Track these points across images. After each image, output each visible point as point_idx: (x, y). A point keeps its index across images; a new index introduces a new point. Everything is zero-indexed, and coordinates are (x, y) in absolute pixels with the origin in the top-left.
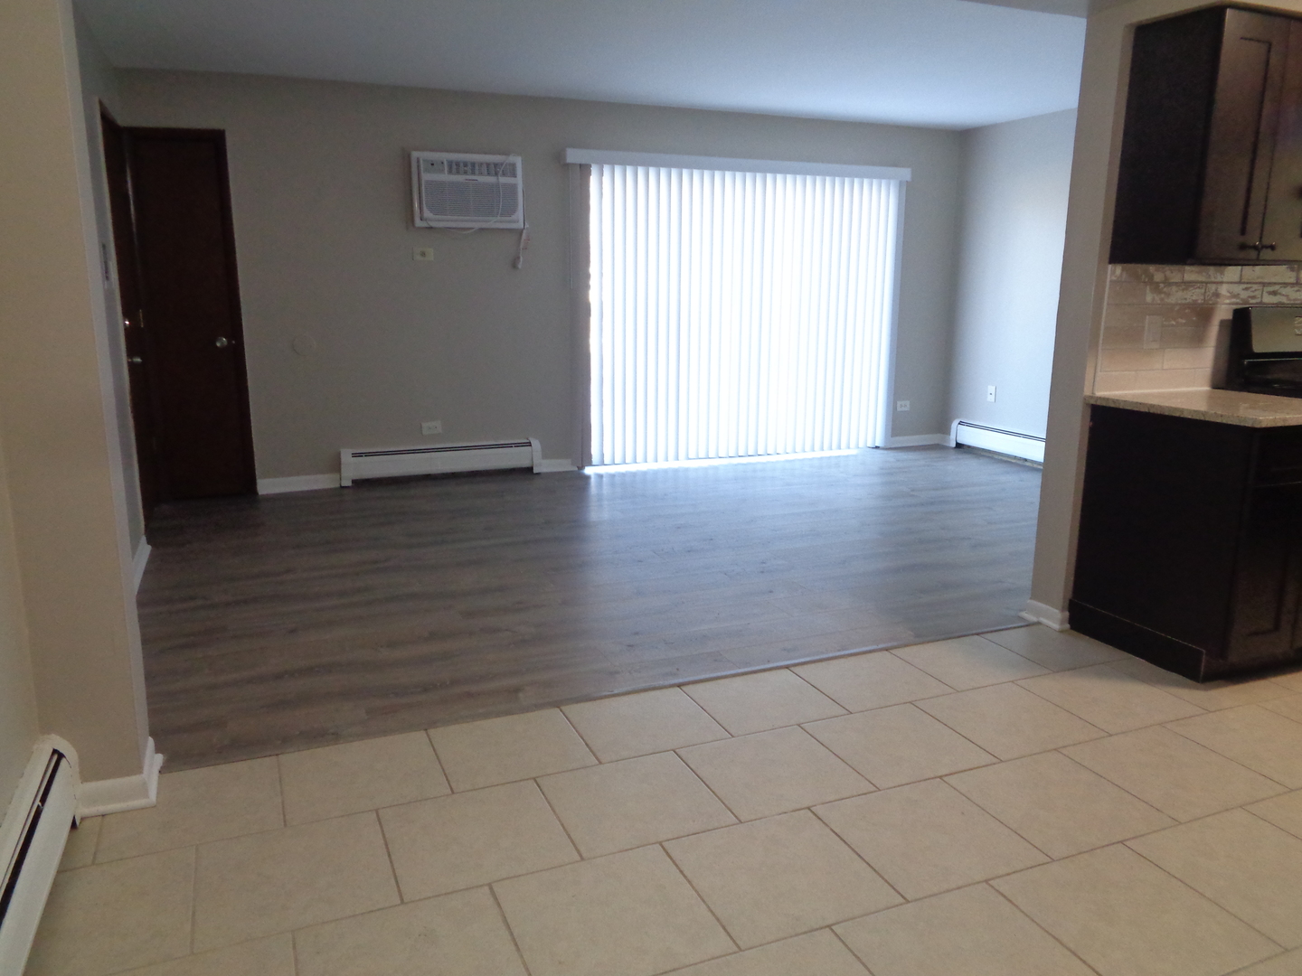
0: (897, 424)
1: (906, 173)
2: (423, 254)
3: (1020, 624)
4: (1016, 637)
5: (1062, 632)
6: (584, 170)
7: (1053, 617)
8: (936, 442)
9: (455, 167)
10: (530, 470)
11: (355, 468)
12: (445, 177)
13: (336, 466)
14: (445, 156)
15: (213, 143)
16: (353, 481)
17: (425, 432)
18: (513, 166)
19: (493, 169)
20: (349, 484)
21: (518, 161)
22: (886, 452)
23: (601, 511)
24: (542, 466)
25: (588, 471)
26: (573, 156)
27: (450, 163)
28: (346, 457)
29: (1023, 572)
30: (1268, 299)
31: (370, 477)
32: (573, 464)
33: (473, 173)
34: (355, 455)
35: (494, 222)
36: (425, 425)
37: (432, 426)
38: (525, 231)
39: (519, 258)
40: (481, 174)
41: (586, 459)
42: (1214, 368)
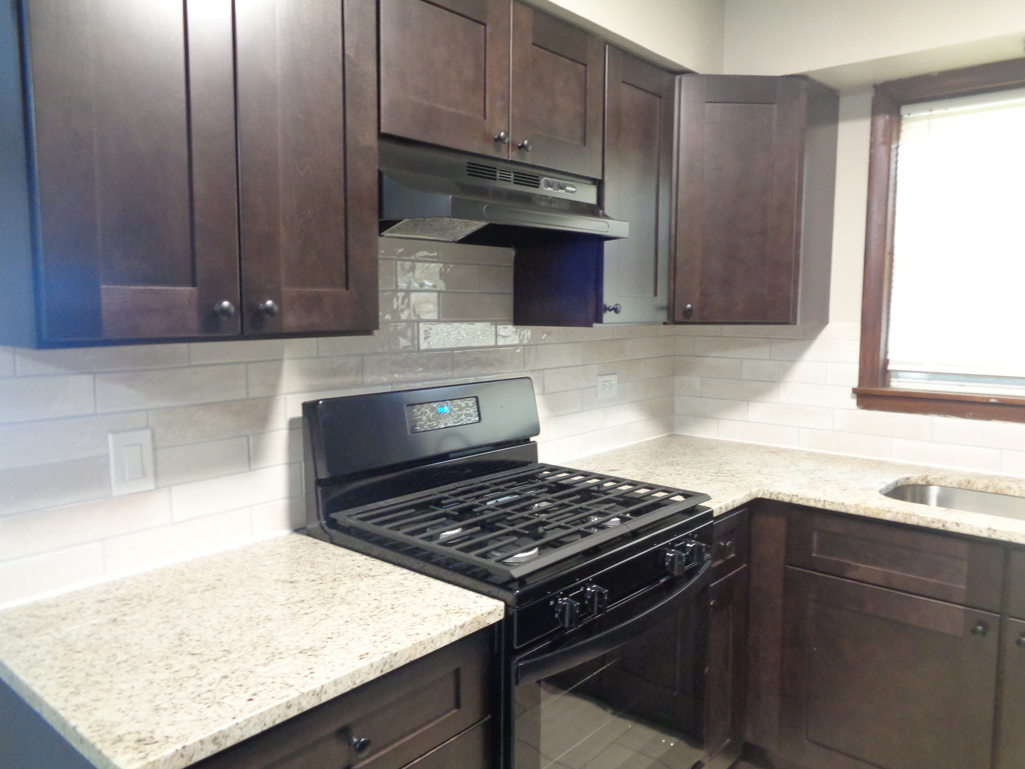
42: (292, 497)
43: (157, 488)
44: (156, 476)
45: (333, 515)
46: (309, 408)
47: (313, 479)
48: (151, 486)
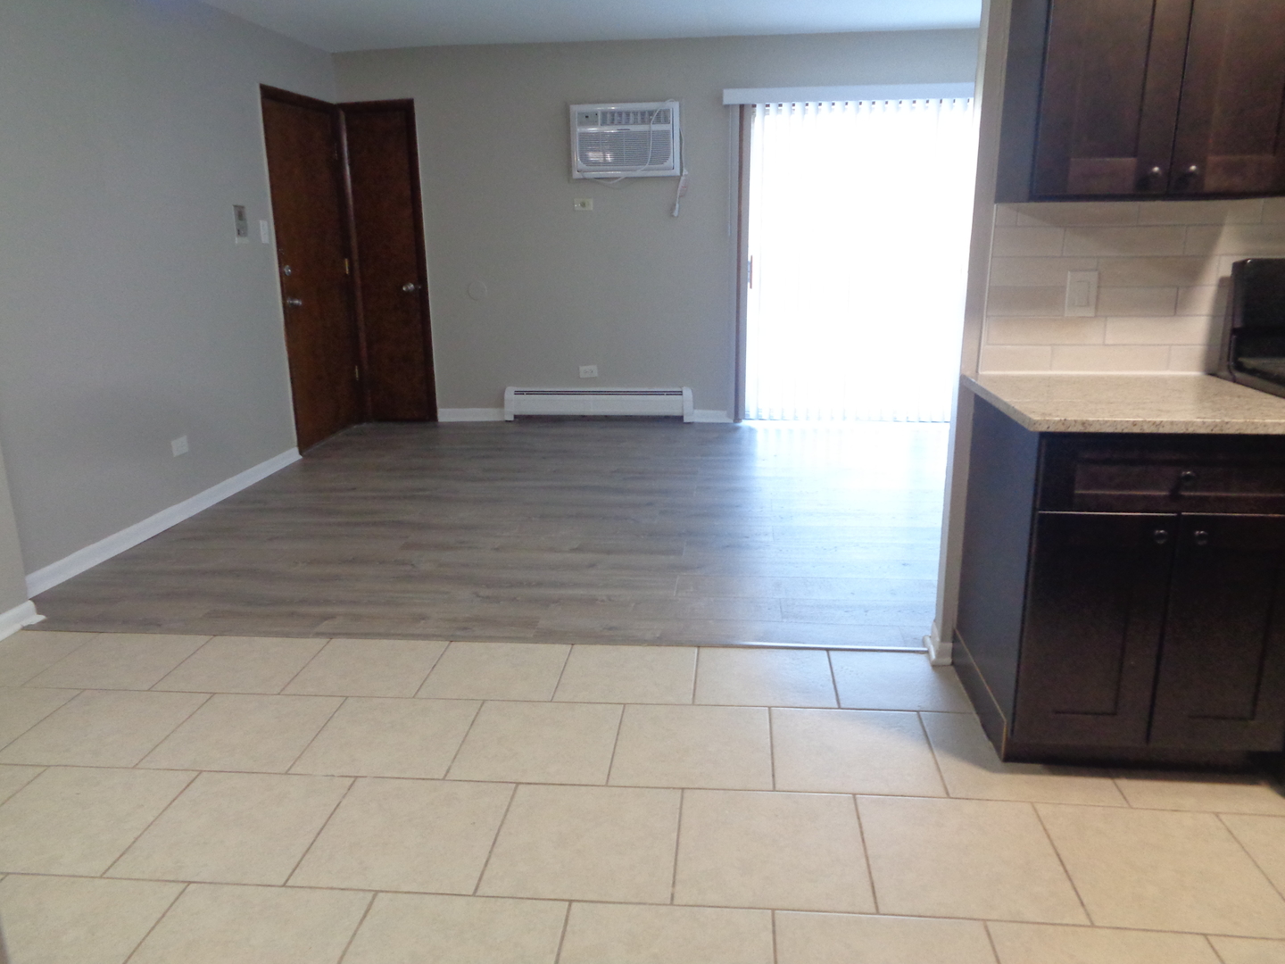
2: (583, 205)
5: (935, 666)
6: (744, 112)
9: (609, 118)
10: (680, 418)
11: (516, 404)
12: (598, 129)
13: (500, 403)
14: (599, 108)
15: (403, 112)
16: (515, 417)
17: (582, 375)
18: (666, 112)
20: (512, 419)
21: (674, 107)
24: (695, 415)
25: (743, 424)
26: (732, 97)
27: (604, 114)
28: (509, 394)
31: (531, 414)
32: (729, 416)
33: (627, 123)
34: (517, 393)
36: (582, 368)
37: (589, 370)
38: (683, 178)
39: (675, 205)
40: (635, 123)
41: (740, 412)
42: (1210, 346)
43: (1096, 316)
44: (1096, 308)
45: (1240, 359)
46: (1239, 267)
47: (1229, 326)
48: (1091, 314)
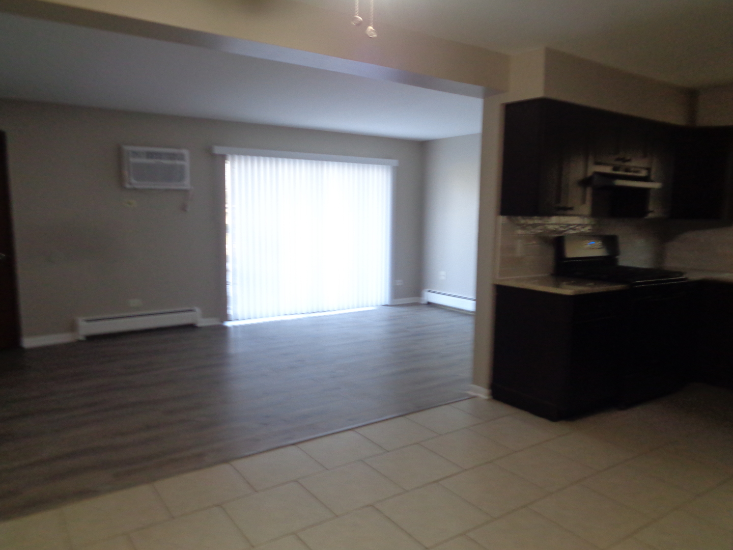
0: (396, 292)
1: (395, 162)
2: (130, 203)
3: (465, 398)
4: (465, 405)
5: (488, 400)
6: (223, 158)
7: (483, 393)
8: (416, 302)
9: (150, 155)
10: (193, 325)
11: (86, 328)
12: (144, 160)
14: (144, 149)
16: (87, 337)
17: (130, 305)
18: (184, 155)
19: (172, 156)
20: (84, 338)
21: (186, 152)
22: (391, 307)
23: (237, 348)
24: (202, 322)
25: (228, 324)
26: (218, 150)
27: (147, 153)
28: (81, 322)
29: (466, 370)
30: (572, 232)
31: (97, 333)
32: (218, 320)
33: (161, 159)
34: (88, 321)
35: (173, 186)
36: (131, 301)
37: (134, 302)
38: (191, 191)
39: (187, 205)
40: (165, 159)
41: (226, 317)
